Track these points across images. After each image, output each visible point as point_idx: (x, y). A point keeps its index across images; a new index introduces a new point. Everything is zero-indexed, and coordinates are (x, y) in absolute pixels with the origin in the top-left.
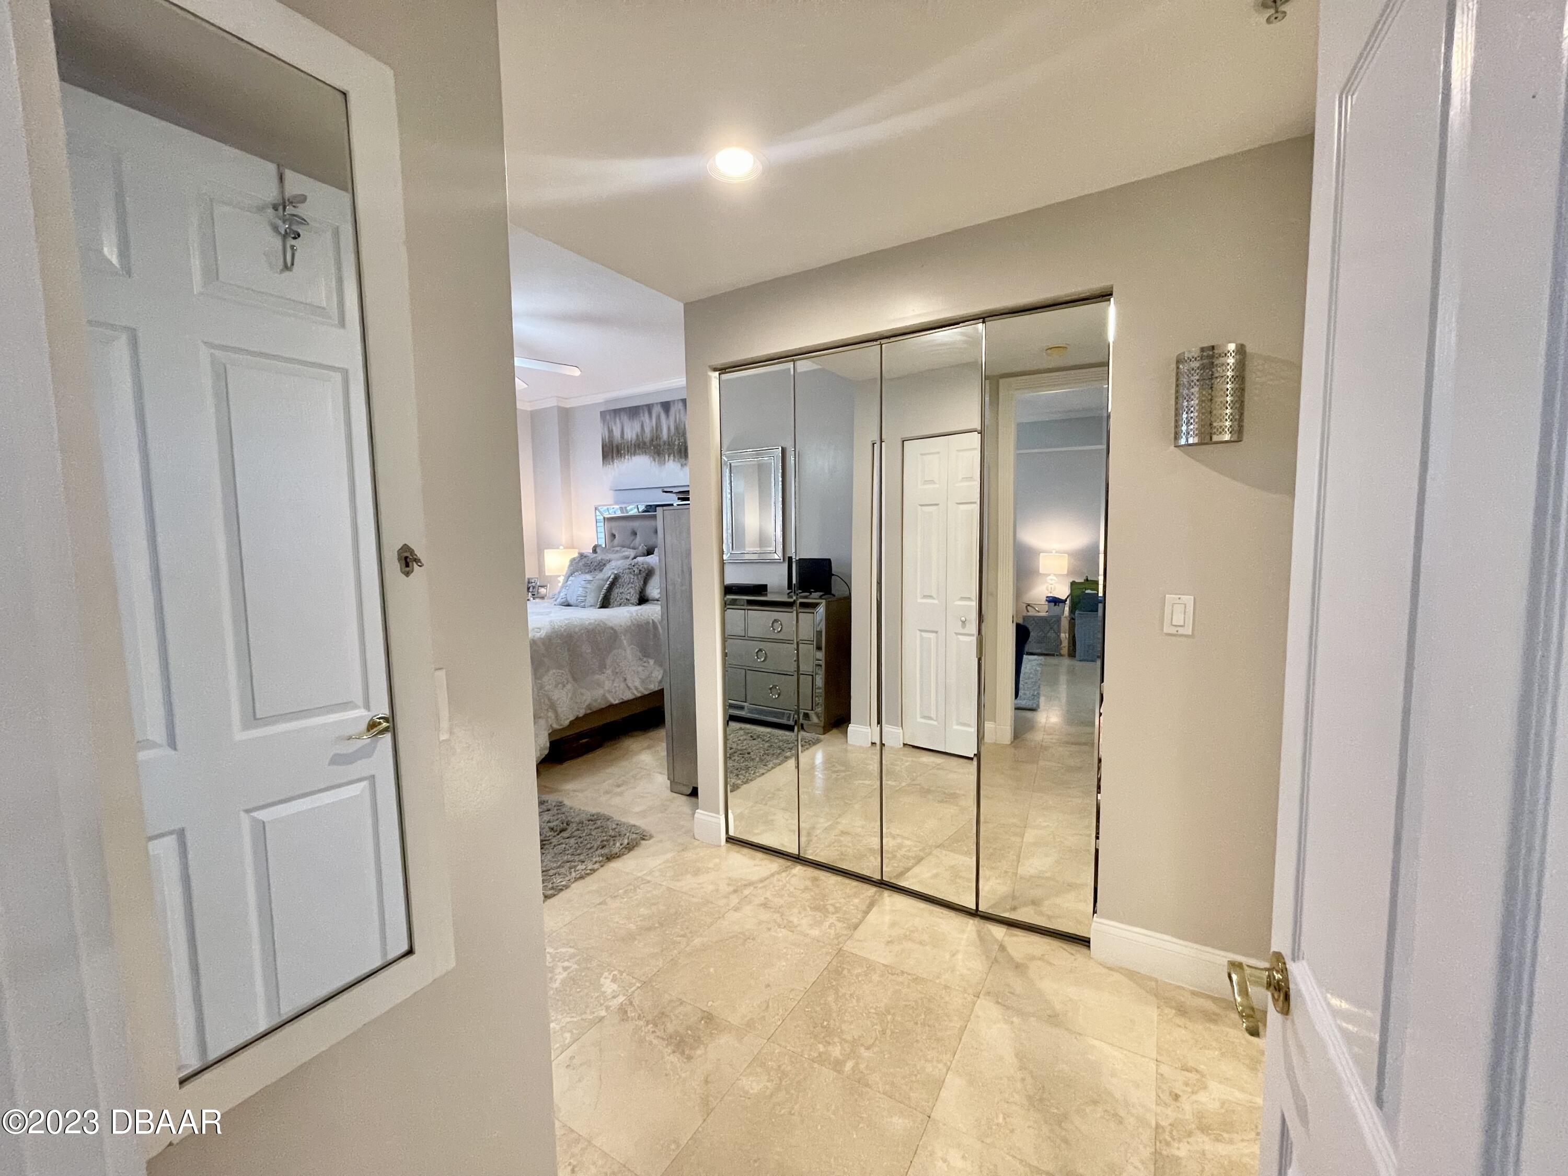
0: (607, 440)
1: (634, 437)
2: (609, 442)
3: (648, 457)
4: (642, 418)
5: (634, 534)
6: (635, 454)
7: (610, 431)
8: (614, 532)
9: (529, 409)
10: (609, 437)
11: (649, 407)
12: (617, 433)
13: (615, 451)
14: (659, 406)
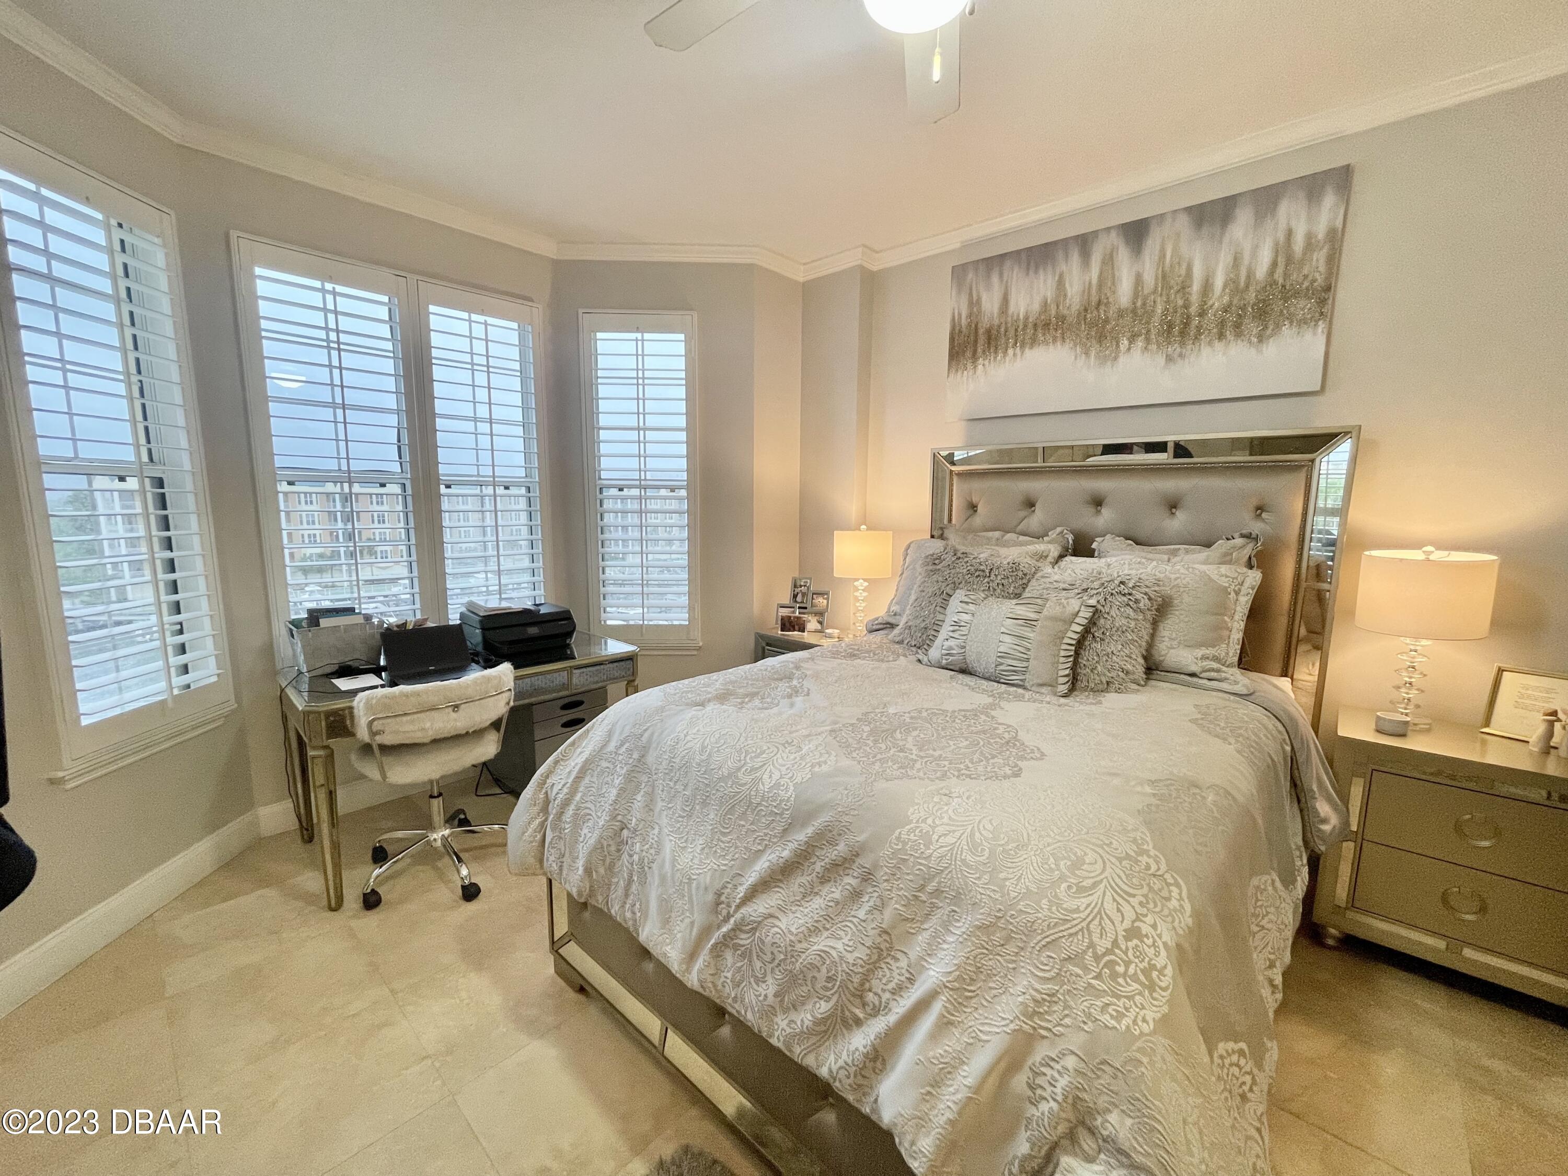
0: (964, 322)
1: (1036, 307)
2: (969, 325)
3: (1069, 344)
4: (1063, 267)
5: (1030, 504)
6: (1034, 342)
7: (974, 304)
8: (975, 500)
9: (801, 280)
10: (970, 315)
11: (1084, 242)
12: (990, 304)
13: (982, 339)
14: (1113, 234)
